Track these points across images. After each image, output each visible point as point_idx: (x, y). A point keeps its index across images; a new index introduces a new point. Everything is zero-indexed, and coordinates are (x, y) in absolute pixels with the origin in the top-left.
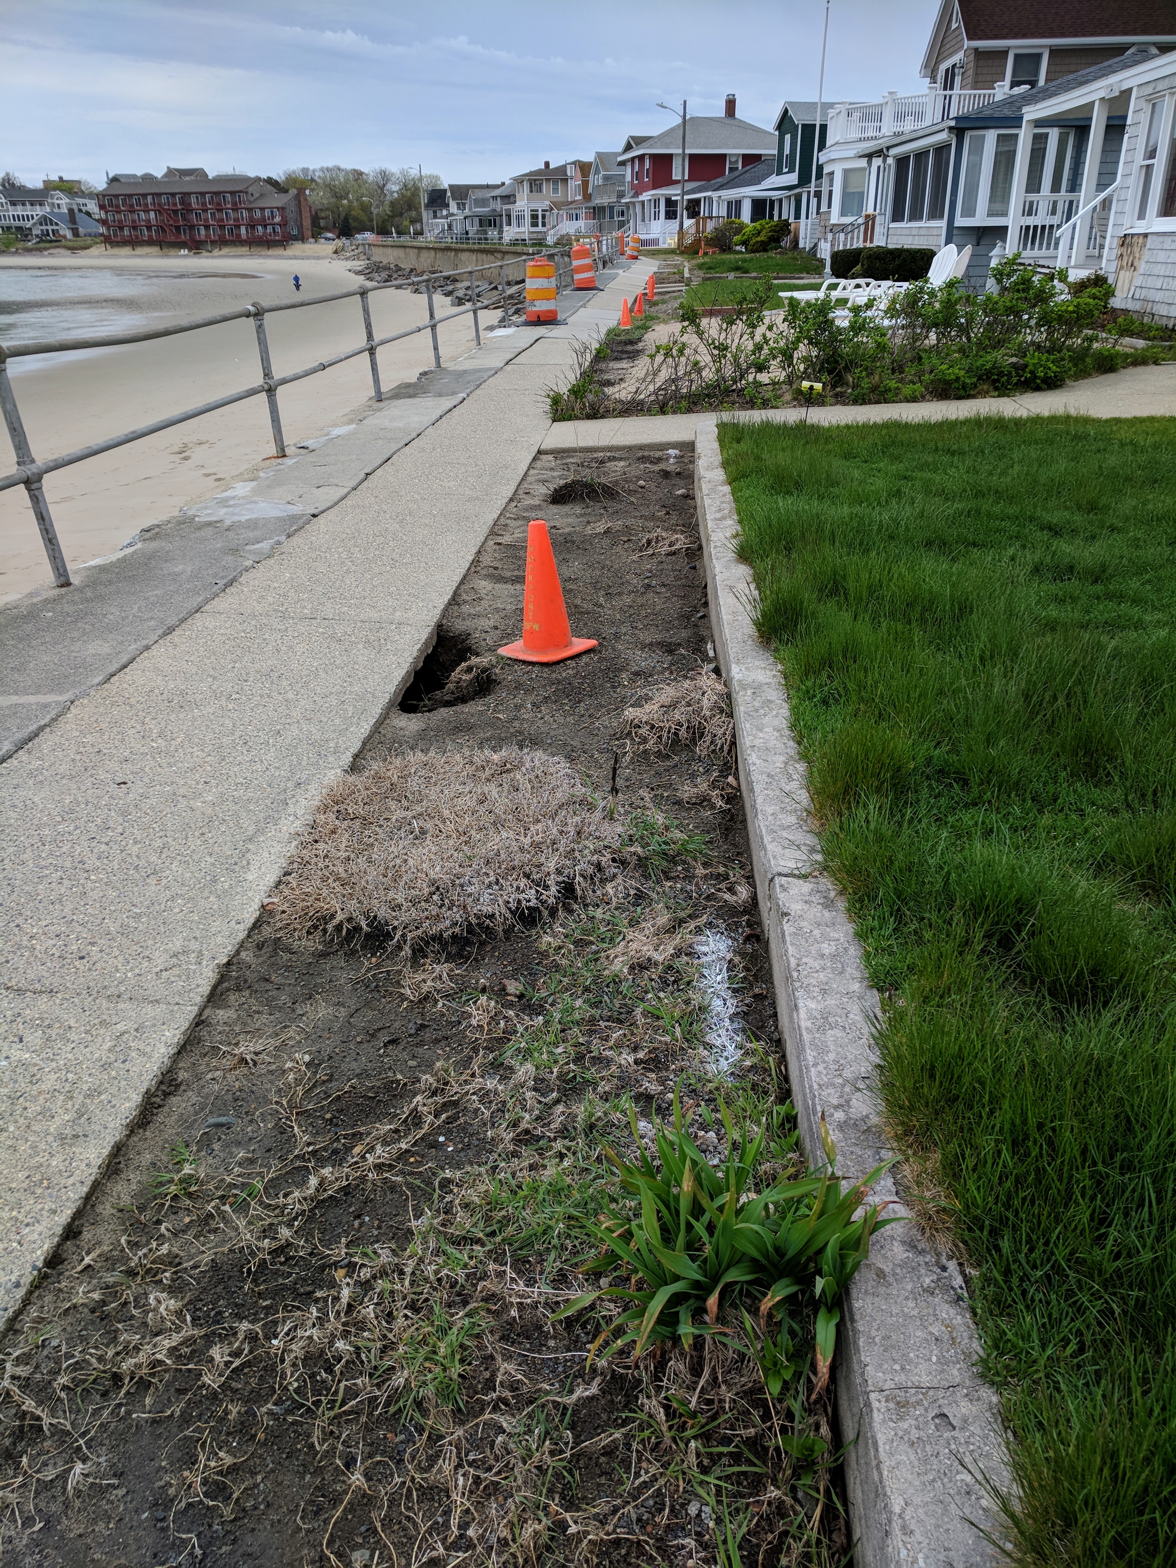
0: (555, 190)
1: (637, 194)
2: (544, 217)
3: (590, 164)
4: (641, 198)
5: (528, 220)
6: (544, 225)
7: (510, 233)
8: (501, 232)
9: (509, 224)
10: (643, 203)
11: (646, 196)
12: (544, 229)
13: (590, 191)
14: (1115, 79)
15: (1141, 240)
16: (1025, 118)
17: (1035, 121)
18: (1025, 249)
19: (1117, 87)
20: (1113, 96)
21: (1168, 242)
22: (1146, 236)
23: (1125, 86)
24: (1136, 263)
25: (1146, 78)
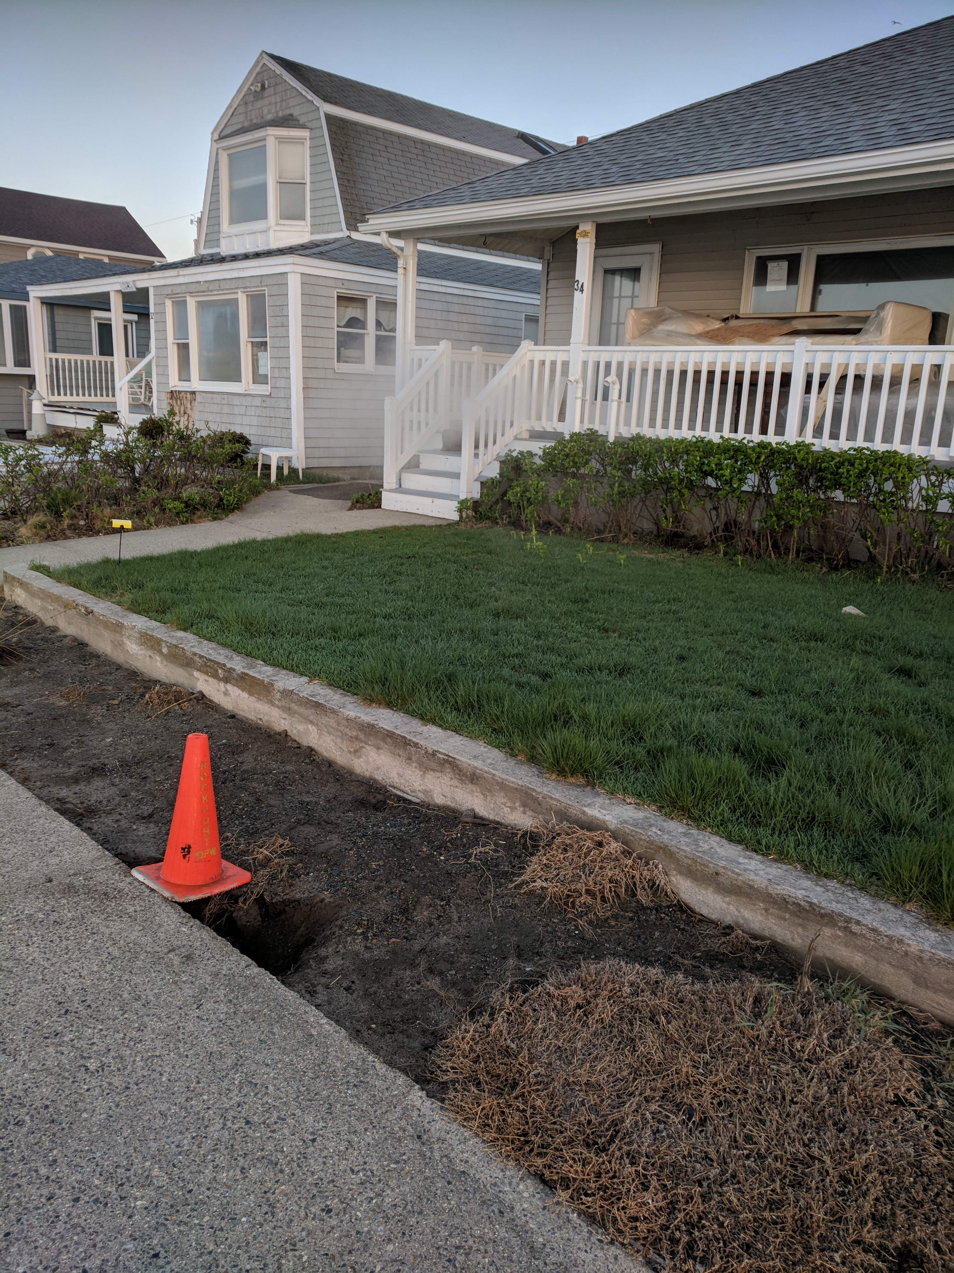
14: (128, 278)
15: (189, 396)
16: (32, 295)
17: (41, 298)
18: (53, 394)
19: (131, 284)
20: (129, 290)
21: (217, 398)
22: (193, 393)
23: (141, 285)
24: (189, 411)
25: (162, 282)
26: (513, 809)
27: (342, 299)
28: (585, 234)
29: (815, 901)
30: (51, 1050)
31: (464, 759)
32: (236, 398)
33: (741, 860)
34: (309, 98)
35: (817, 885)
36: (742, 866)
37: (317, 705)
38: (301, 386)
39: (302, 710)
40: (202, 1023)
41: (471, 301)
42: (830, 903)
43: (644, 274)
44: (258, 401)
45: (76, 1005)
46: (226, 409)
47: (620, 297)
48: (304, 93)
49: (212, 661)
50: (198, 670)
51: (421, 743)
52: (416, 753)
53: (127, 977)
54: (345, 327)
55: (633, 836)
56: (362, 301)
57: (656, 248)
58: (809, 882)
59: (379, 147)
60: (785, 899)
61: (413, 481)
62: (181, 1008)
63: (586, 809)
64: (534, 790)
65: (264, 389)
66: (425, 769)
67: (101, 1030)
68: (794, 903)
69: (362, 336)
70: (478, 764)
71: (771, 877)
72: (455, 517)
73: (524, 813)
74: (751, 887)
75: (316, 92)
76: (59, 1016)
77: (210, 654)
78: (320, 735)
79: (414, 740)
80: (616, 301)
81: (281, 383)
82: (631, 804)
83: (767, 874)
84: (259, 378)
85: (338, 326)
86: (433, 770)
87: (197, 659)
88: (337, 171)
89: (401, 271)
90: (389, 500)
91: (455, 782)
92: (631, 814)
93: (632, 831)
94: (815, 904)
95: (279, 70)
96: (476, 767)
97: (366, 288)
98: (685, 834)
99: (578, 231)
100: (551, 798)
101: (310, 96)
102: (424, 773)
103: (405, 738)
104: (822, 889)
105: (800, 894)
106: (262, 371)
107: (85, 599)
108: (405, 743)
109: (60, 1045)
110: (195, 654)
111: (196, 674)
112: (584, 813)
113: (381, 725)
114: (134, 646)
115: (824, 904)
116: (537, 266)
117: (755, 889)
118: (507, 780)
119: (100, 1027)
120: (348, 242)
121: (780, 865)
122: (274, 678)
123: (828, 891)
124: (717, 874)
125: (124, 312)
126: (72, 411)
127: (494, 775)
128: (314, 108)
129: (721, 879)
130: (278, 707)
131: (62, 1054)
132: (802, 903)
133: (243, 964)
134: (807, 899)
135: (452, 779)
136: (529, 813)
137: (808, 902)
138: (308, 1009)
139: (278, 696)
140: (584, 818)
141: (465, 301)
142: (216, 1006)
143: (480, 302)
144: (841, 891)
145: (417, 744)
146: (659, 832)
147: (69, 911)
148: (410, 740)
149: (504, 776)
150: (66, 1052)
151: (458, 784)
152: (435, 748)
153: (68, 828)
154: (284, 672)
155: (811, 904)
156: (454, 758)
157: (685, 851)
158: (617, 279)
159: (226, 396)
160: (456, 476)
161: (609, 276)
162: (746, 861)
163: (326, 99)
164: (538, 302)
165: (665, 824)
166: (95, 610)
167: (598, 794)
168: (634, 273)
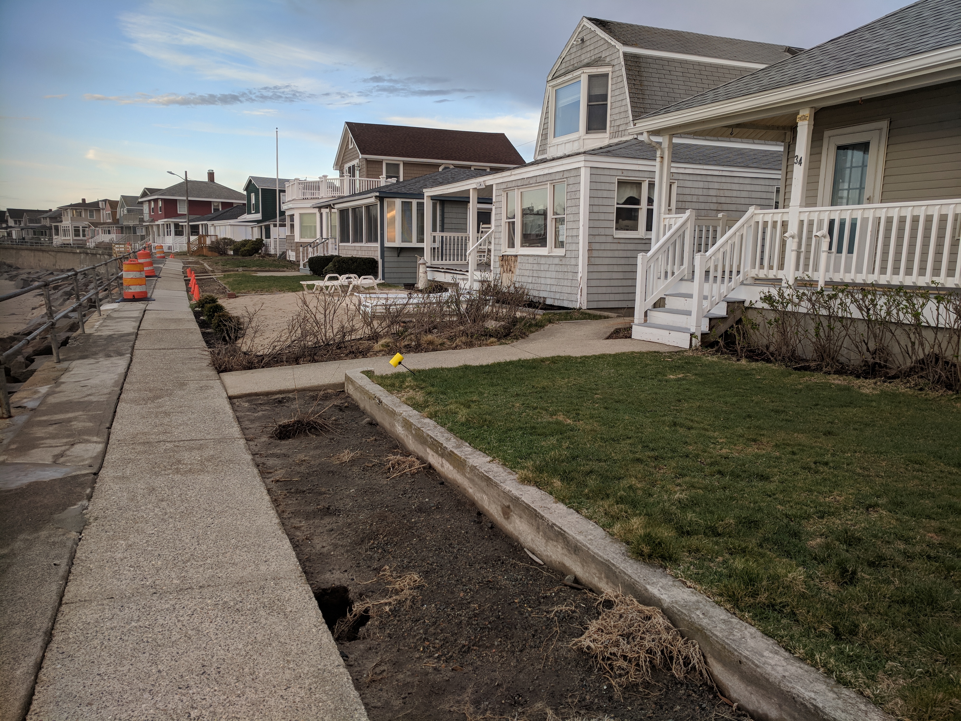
0: (92, 216)
1: (153, 221)
2: (84, 231)
3: (117, 202)
4: (157, 223)
5: (72, 232)
6: (84, 236)
7: (58, 240)
8: (51, 239)
9: (57, 234)
10: (158, 226)
11: (160, 222)
12: (84, 238)
13: (118, 217)
14: (481, 179)
15: (513, 258)
16: (426, 195)
17: (431, 196)
18: (434, 260)
19: (482, 184)
20: (481, 187)
21: (531, 260)
22: (516, 256)
23: (488, 183)
24: (512, 269)
25: (501, 180)
26: (600, 578)
27: (621, 184)
28: (804, 118)
29: (820, 705)
30: (177, 697)
31: (571, 532)
32: (543, 259)
33: (766, 653)
34: (613, 43)
35: (832, 690)
36: (763, 659)
37: (488, 480)
38: (587, 248)
39: (479, 482)
40: (281, 701)
41: (729, 180)
42: (835, 710)
43: (873, 148)
44: (557, 261)
45: (212, 671)
46: (536, 267)
47: (851, 167)
48: (609, 41)
49: (436, 441)
50: (429, 447)
51: (546, 516)
52: (543, 524)
53: (255, 657)
54: (623, 204)
55: (679, 615)
56: (638, 185)
57: (884, 124)
58: (824, 687)
59: (664, 72)
60: (794, 698)
61: (658, 317)
62: (275, 687)
63: (648, 587)
64: (614, 565)
65: (560, 252)
66: (548, 538)
67: (215, 690)
68: (802, 704)
69: (637, 210)
70: (580, 538)
71: (787, 674)
72: (686, 345)
73: (607, 584)
74: (767, 680)
75: (618, 40)
76: (197, 675)
77: (437, 436)
78: (489, 502)
79: (542, 513)
80: (848, 171)
81: (574, 247)
82: (690, 587)
83: (786, 670)
84: (560, 244)
85: (618, 204)
86: (552, 540)
87: (429, 440)
88: (629, 93)
89: (658, 159)
90: (638, 332)
91: (565, 551)
92: (685, 596)
93: (679, 611)
94: (820, 709)
95: (593, 27)
96: (577, 541)
97: (641, 174)
98: (725, 622)
99: (798, 116)
100: (625, 573)
101: (613, 42)
102: (547, 541)
103: (536, 511)
104: (835, 696)
105: (808, 695)
106: (561, 239)
107: (381, 393)
108: (536, 515)
109: (184, 695)
110: (428, 435)
111: (428, 450)
112: (646, 590)
113: (523, 499)
114: (400, 428)
115: (827, 710)
116: (781, 149)
117: (770, 683)
118: (597, 554)
119: (216, 688)
120: (635, 142)
121: (802, 665)
122: (469, 457)
123: (839, 698)
124: (740, 662)
125: (478, 203)
126: (443, 270)
127: (589, 549)
128: (616, 50)
129: (744, 668)
130: (468, 478)
131: (182, 701)
132: (809, 705)
133: (337, 663)
134: (812, 701)
135: (563, 548)
136: (610, 584)
137: (813, 705)
138: (359, 707)
139: (468, 470)
140: (646, 594)
141: (723, 180)
142: (299, 690)
143: (736, 180)
144: (854, 702)
145: (543, 516)
146: (701, 616)
147: (250, 604)
148: (539, 513)
149: (596, 551)
150: (184, 701)
151: (567, 553)
152: (554, 521)
153: (286, 547)
154: (479, 452)
155: (816, 707)
156: (564, 531)
157: (717, 637)
158: (850, 152)
159: (536, 258)
160: (688, 313)
161: (841, 152)
162: (771, 655)
163: (625, 43)
164: (779, 177)
165: (711, 609)
166: (383, 401)
167: (666, 576)
168: (864, 147)
